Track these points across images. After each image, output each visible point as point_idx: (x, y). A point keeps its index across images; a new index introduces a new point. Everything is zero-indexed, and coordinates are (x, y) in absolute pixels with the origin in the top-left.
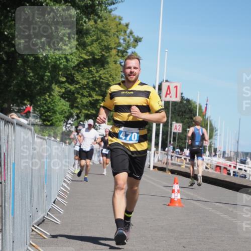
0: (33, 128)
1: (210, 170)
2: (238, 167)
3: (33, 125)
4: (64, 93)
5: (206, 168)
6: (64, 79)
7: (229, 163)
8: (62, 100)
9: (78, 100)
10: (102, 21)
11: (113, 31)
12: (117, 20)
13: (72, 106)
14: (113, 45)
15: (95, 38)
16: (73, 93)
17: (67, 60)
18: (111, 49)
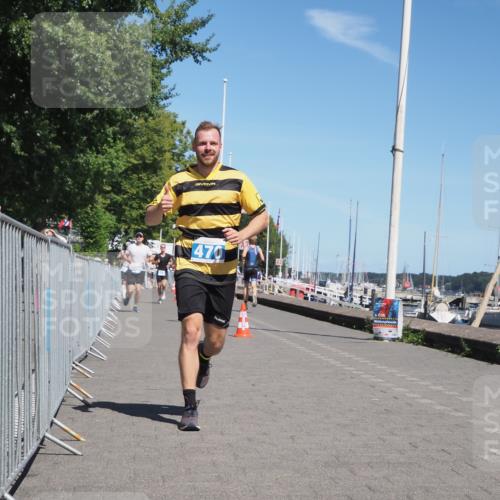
0: (71, 246)
1: (283, 294)
2: (317, 290)
3: (73, 242)
4: (109, 205)
5: (280, 292)
6: (109, 188)
7: (306, 285)
8: (107, 213)
9: (127, 213)
10: (154, 119)
11: (168, 130)
12: (172, 117)
13: (119, 221)
14: (167, 148)
15: (145, 138)
16: (121, 205)
17: (113, 166)
18: (165, 151)
